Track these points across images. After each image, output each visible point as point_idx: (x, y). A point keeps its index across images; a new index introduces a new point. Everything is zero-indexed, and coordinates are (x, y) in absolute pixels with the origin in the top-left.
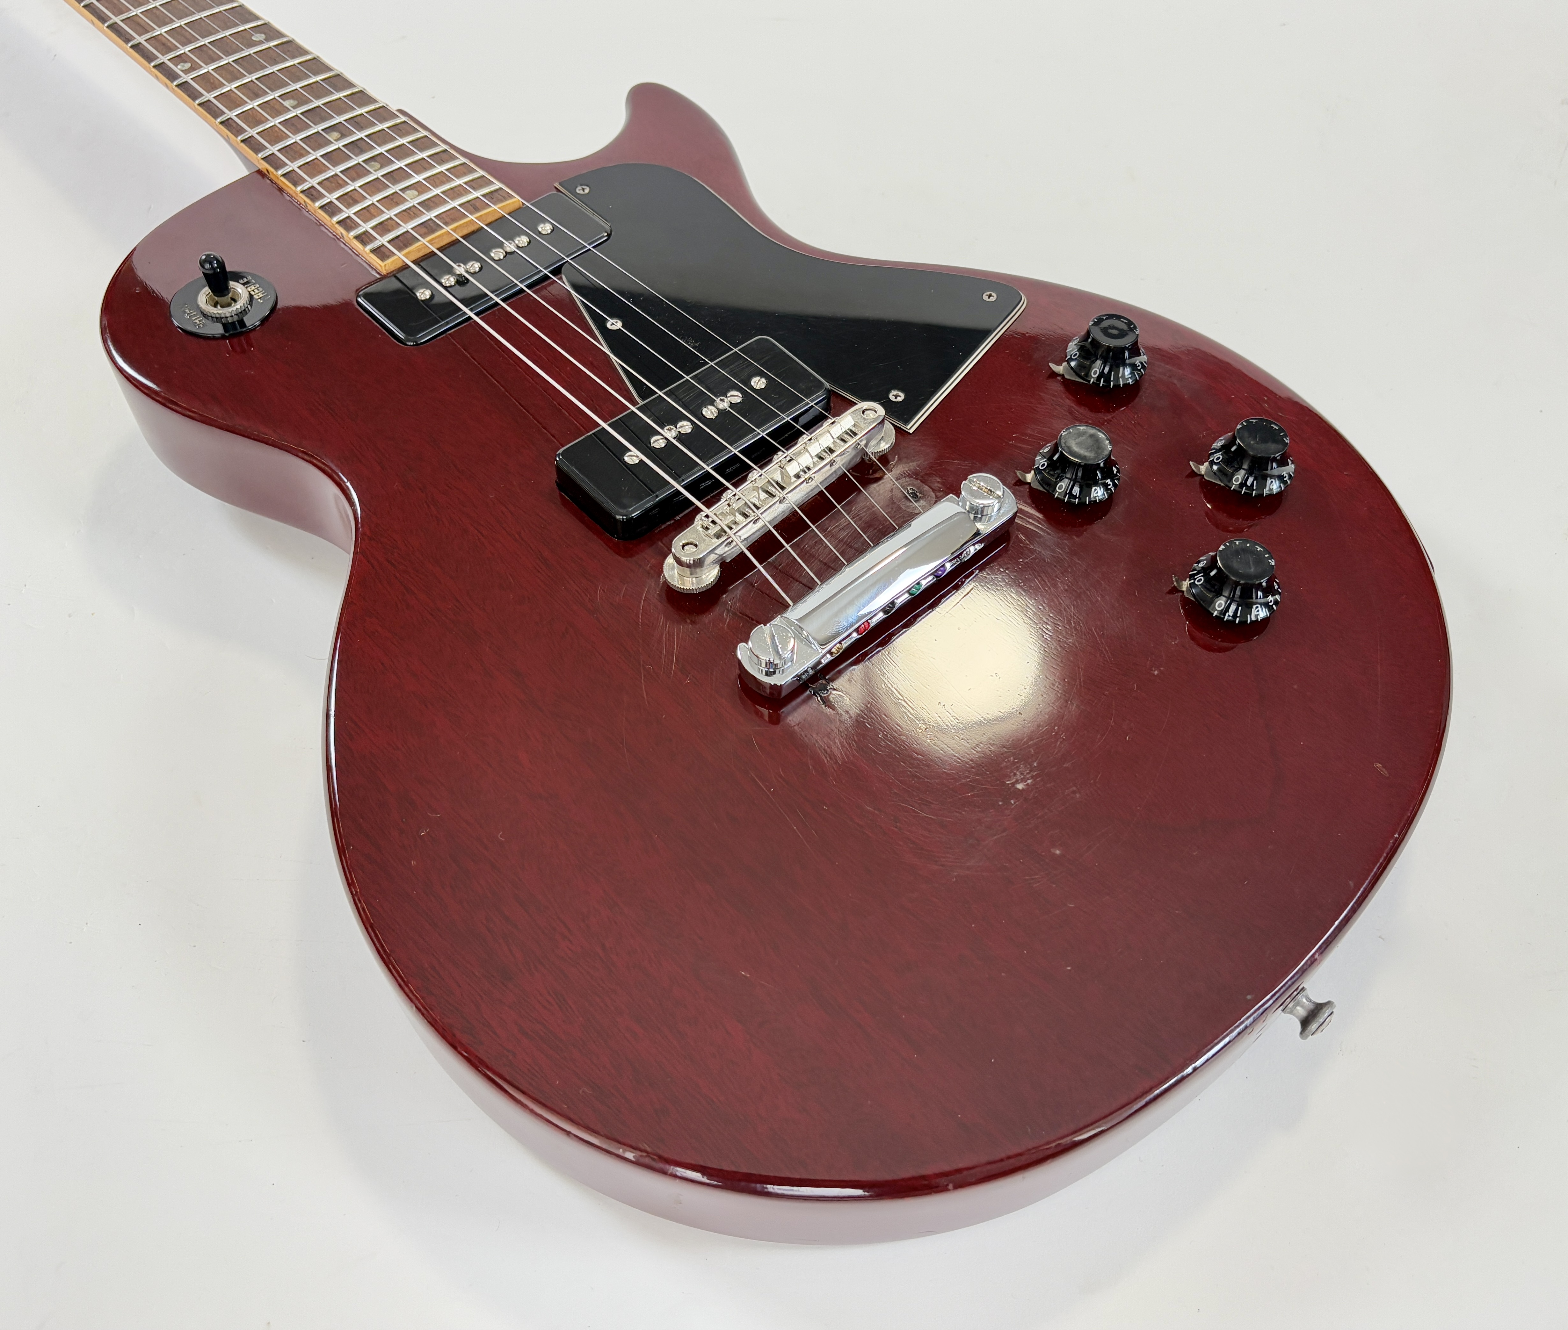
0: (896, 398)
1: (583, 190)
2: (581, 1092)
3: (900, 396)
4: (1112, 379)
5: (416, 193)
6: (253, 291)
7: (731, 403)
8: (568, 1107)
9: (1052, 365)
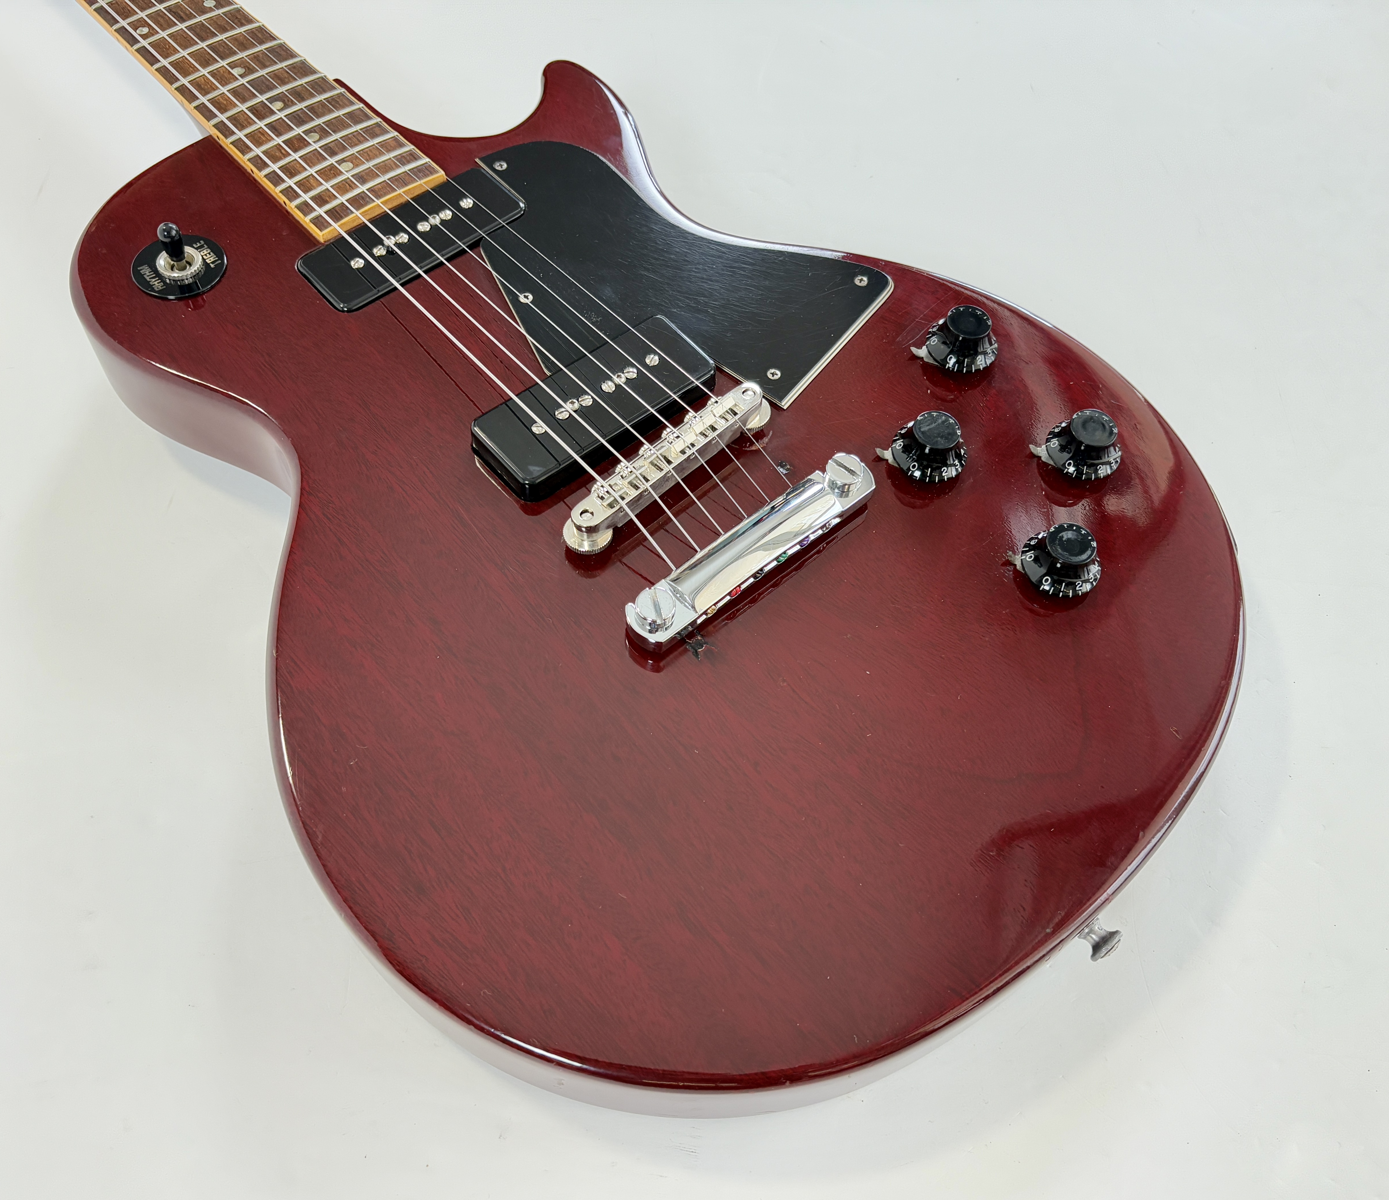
0: (773, 376)
1: (501, 166)
2: (482, 993)
3: (777, 375)
4: (965, 365)
5: (351, 165)
6: (206, 255)
7: (627, 378)
8: (471, 1006)
9: (914, 349)
